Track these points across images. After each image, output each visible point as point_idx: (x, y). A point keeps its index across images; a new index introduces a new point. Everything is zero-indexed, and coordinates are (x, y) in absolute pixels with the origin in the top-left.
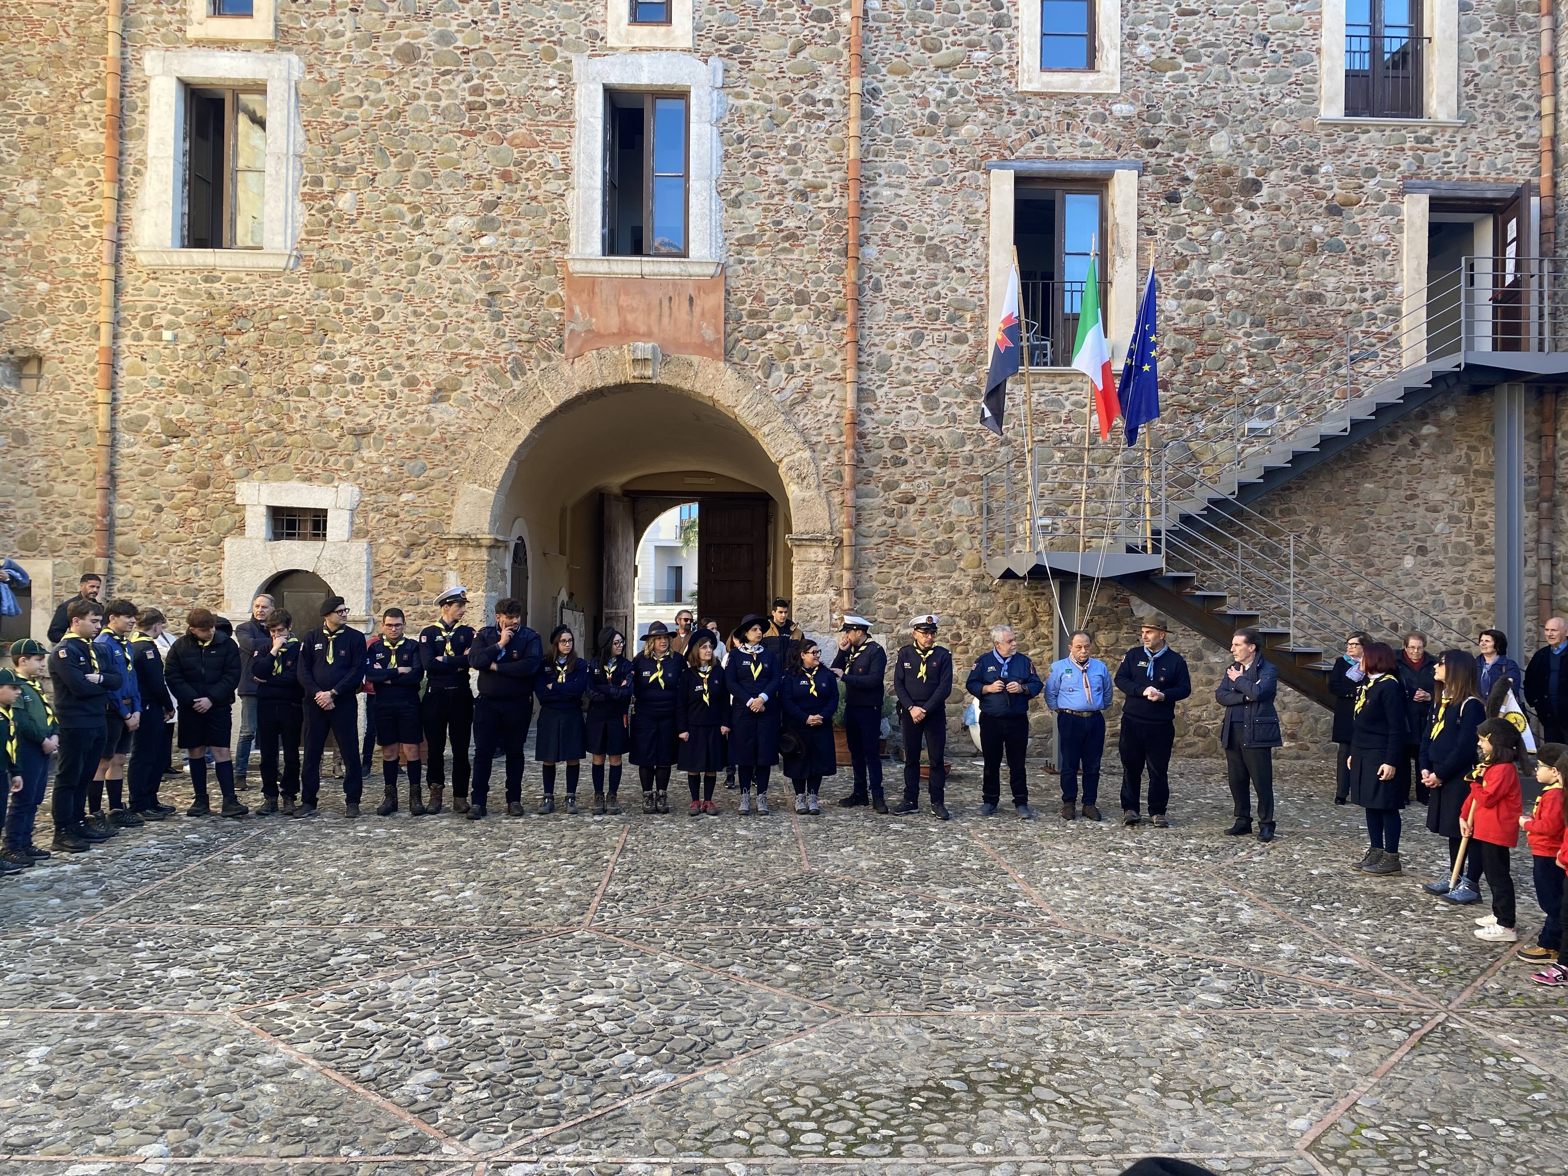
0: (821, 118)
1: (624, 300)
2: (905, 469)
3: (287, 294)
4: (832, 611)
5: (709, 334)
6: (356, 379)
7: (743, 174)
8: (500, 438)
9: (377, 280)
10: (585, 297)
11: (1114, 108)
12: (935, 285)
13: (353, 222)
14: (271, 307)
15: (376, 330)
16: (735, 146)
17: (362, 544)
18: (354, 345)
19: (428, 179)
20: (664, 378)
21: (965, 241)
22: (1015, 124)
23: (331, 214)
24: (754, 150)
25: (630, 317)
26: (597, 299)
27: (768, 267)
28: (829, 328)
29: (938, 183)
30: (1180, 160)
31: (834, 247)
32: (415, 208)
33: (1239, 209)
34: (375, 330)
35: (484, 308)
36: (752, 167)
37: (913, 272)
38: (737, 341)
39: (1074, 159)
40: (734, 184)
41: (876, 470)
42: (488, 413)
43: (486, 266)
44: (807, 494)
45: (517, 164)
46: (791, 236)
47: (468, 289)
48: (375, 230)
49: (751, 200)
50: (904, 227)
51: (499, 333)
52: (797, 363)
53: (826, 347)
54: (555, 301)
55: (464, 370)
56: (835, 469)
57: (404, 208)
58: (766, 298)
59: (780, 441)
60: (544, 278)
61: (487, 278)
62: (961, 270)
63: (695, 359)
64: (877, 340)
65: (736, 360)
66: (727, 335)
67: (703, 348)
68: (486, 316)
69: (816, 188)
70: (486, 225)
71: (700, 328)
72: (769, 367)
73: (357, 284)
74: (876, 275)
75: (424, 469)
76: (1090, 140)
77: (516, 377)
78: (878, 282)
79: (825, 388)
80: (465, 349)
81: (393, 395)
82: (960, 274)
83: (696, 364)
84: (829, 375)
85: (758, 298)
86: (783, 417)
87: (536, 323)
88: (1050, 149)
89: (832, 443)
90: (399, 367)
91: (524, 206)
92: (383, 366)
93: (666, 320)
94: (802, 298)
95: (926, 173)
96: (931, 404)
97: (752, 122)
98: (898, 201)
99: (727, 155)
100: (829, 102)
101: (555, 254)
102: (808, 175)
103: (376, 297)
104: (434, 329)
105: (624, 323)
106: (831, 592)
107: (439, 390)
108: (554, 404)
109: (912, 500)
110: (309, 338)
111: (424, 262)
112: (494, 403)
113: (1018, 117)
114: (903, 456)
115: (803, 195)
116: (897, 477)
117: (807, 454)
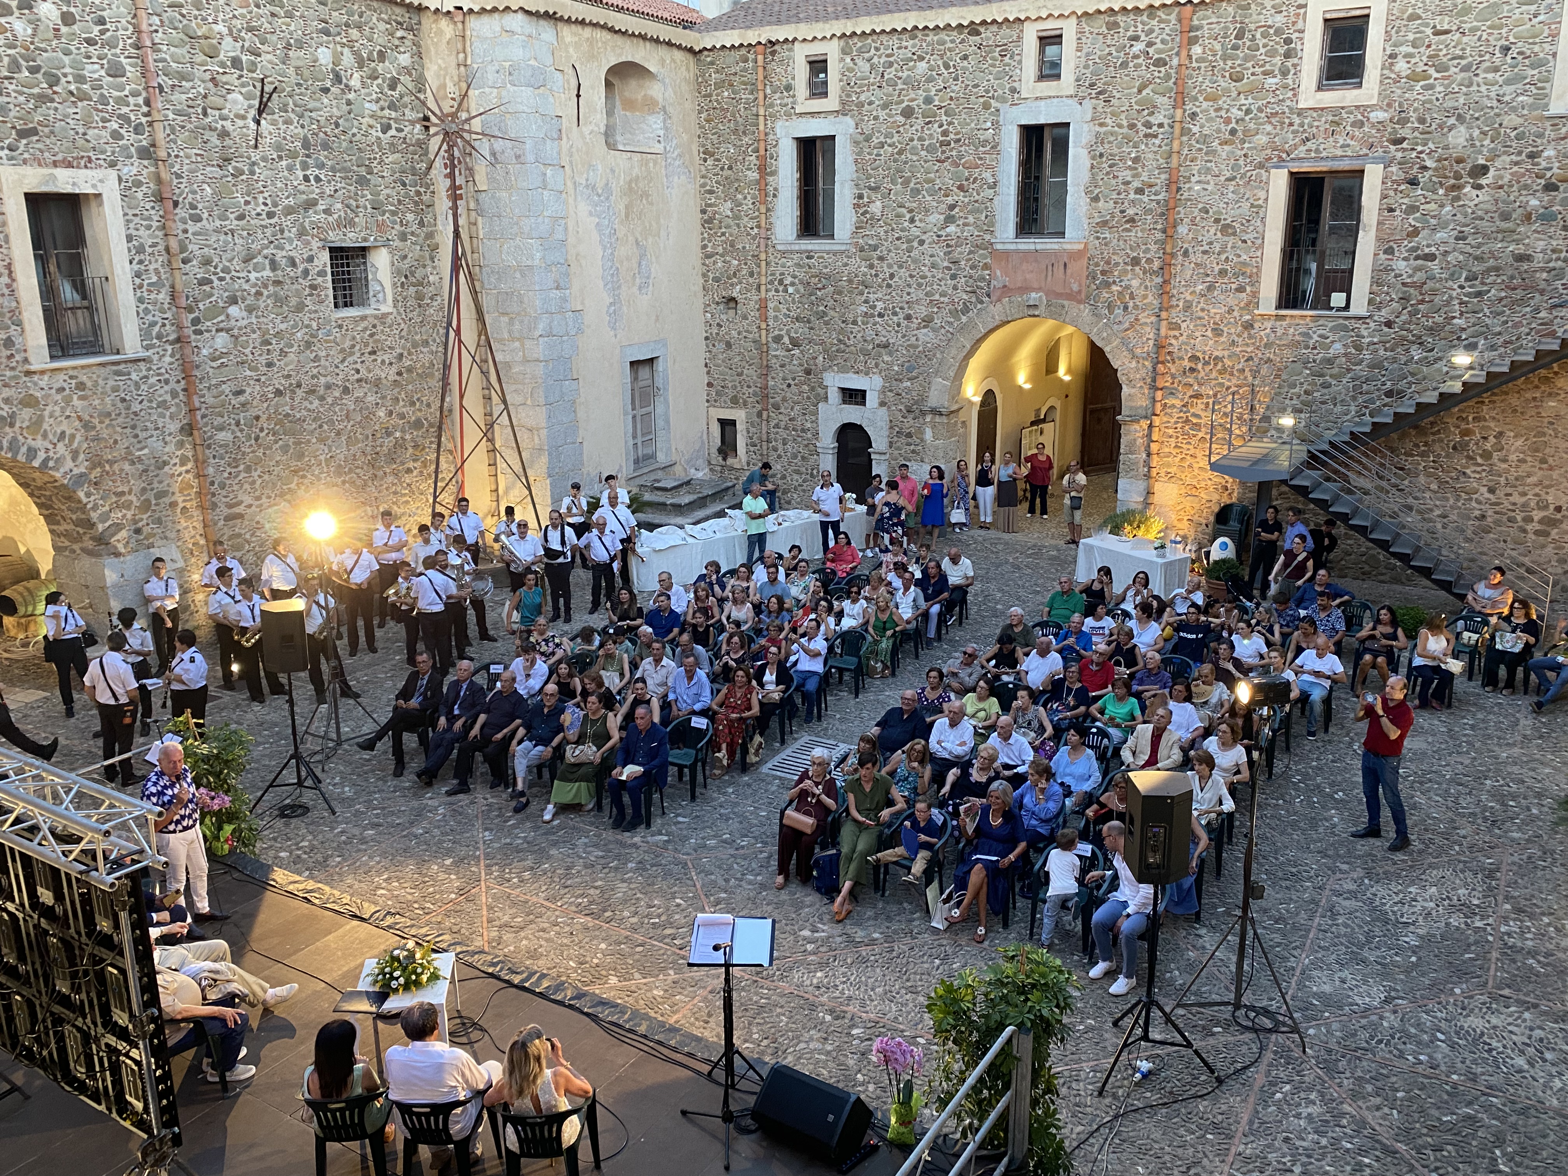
0: (1156, 136)
1: (1025, 266)
2: (1198, 376)
3: (846, 265)
4: (1142, 466)
5: (1075, 287)
6: (881, 315)
7: (1102, 179)
9: (891, 256)
10: (1003, 264)
11: (1372, 115)
12: (1226, 252)
13: (879, 220)
14: (839, 273)
16: (1098, 160)
17: (884, 410)
18: (880, 295)
19: (918, 191)
20: (1047, 316)
21: (1249, 221)
22: (1293, 132)
23: (868, 216)
24: (1110, 162)
25: (1028, 277)
26: (1010, 266)
27: (1115, 241)
28: (1152, 282)
29: (1233, 179)
30: (1421, 152)
31: (1158, 227)
32: (911, 211)
33: (1468, 189)
34: (889, 286)
35: (947, 272)
36: (1108, 173)
37: (1211, 243)
38: (1093, 290)
39: (1334, 158)
40: (1096, 187)
41: (1179, 376)
42: (948, 335)
43: (948, 246)
44: (1132, 391)
45: (967, 179)
46: (1132, 220)
47: (939, 260)
48: (890, 225)
49: (1106, 197)
50: (1207, 212)
51: (955, 287)
52: (1130, 305)
53: (1150, 295)
54: (986, 267)
55: (936, 310)
56: (1151, 375)
57: (904, 211)
58: (1113, 262)
59: (1118, 355)
60: (980, 252)
61: (949, 253)
62: (1245, 242)
63: (1066, 303)
64: (1183, 290)
65: (1092, 303)
66: (1087, 287)
67: (1071, 296)
68: (948, 277)
69: (1150, 186)
70: (950, 219)
71: (1070, 283)
72: (1112, 307)
73: (881, 259)
74: (1185, 246)
75: (914, 368)
76: (1349, 141)
77: (963, 314)
78: (1186, 250)
80: (937, 297)
81: (899, 325)
82: (1244, 245)
83: (1066, 306)
85: (1108, 263)
86: (1119, 341)
87: (975, 281)
88: (1317, 151)
90: (902, 308)
91: (970, 207)
92: (894, 307)
93: (1050, 278)
94: (1136, 261)
95: (1226, 172)
97: (1109, 142)
98: (1205, 193)
99: (1092, 167)
100: (1161, 125)
101: (987, 237)
102: (1145, 177)
103: (890, 266)
104: (920, 285)
105: (1025, 281)
107: (922, 322)
108: (983, 331)
109: (1200, 398)
110: (857, 291)
111: (915, 244)
112: (951, 329)
113: (1295, 127)
114: (1196, 369)
115: (1140, 191)
116: (1192, 381)
117: (1134, 365)
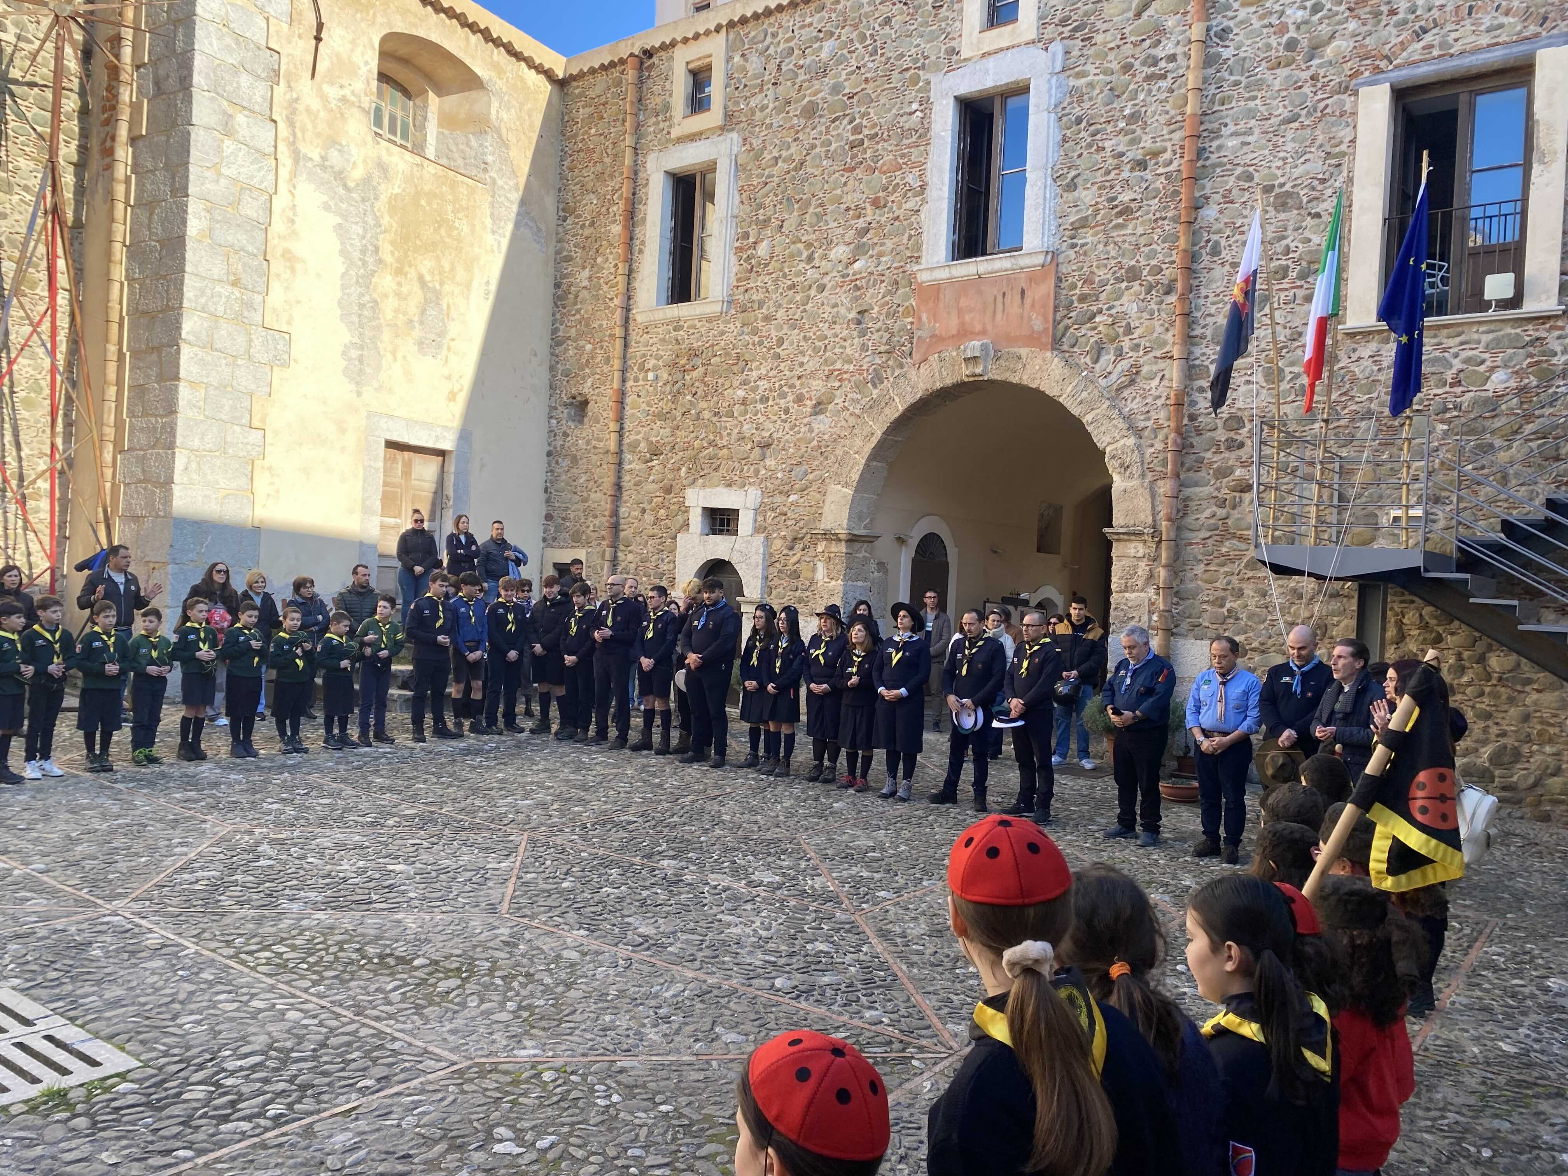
0: (1164, 77)
1: (963, 302)
2: (1241, 452)
4: (1151, 613)
5: (1038, 324)
6: (765, 400)
7: (1080, 156)
8: (858, 442)
9: (781, 313)
10: (931, 304)
12: (1284, 238)
13: (766, 265)
14: (713, 346)
15: (778, 356)
16: (1074, 128)
17: (761, 538)
18: (763, 370)
19: (819, 217)
20: (994, 374)
21: (1323, 181)
22: (1396, 26)
23: (753, 262)
24: (1093, 128)
25: (967, 318)
26: (941, 305)
27: (1101, 247)
28: (1161, 302)
29: (1293, 118)
31: (1169, 214)
32: (809, 245)
35: (853, 326)
36: (1090, 146)
38: (1067, 328)
39: (1477, 51)
40: (1069, 168)
41: (1208, 455)
42: (852, 421)
43: (857, 288)
44: (1129, 484)
45: (885, 189)
46: (1125, 211)
47: (843, 310)
48: (781, 270)
49: (1086, 181)
50: (1250, 178)
51: (864, 348)
52: (1126, 344)
53: (1157, 324)
54: (909, 311)
55: (837, 384)
56: (1161, 456)
57: (801, 246)
58: (1097, 279)
59: (1103, 429)
60: (901, 291)
61: (857, 299)
62: (1318, 215)
63: (1024, 351)
64: (1213, 309)
65: (1065, 347)
66: (1056, 323)
67: (1032, 340)
68: (855, 334)
69: (1156, 154)
70: (859, 250)
71: (1030, 319)
72: (1098, 352)
73: (767, 319)
74: (1214, 237)
75: (806, 474)
76: (1502, 19)
77: (875, 386)
78: (1217, 244)
79: (1155, 368)
80: (838, 365)
81: (787, 411)
82: (1317, 221)
83: (1024, 357)
84: (1158, 354)
85: (1088, 281)
86: (1108, 403)
87: (892, 335)
88: (1443, 44)
89: (1161, 428)
90: (792, 386)
91: (889, 227)
92: (781, 386)
93: (999, 315)
94: (1133, 275)
95: (1281, 110)
96: (1276, 376)
97: (1091, 99)
98: (1245, 149)
99: (1065, 140)
100: (1172, 58)
101: (910, 268)
102: (1147, 143)
103: (779, 328)
104: (816, 350)
105: (963, 324)
106: (1151, 591)
107: (819, 403)
108: (901, 409)
109: (1248, 488)
110: (735, 369)
111: (813, 292)
112: (857, 411)
113: (1400, 15)
114: (1240, 438)
115: (1141, 165)
116: (1230, 463)
117: (1131, 441)
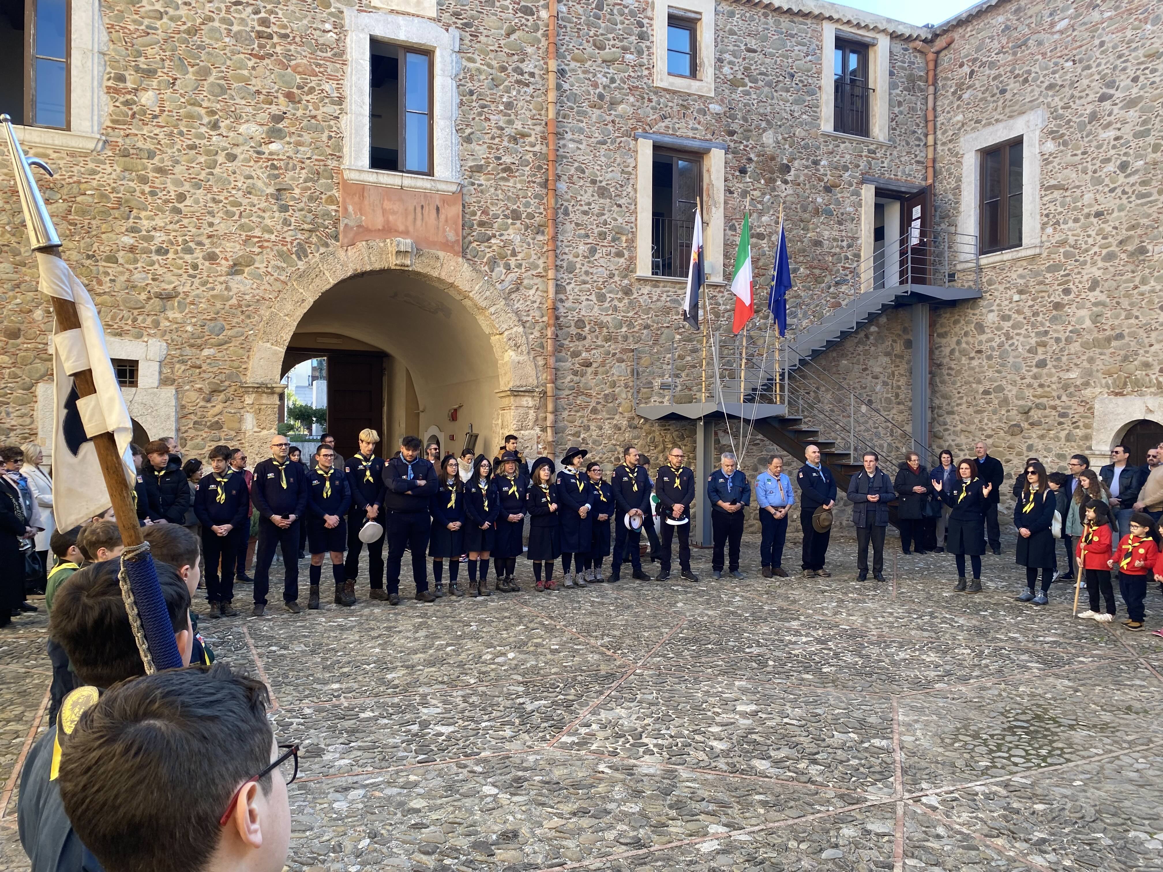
0: (527, 85)
1: (387, 205)
2: (585, 342)
3: (94, 172)
4: (538, 443)
5: (451, 236)
6: (162, 251)
7: (474, 119)
8: (289, 306)
9: (178, 169)
10: (356, 199)
11: (711, 106)
12: (604, 214)
13: (155, 117)
14: (79, 182)
15: (179, 211)
16: (468, 97)
17: (170, 390)
18: (159, 222)
19: (223, 90)
20: (418, 267)
21: (622, 186)
22: (652, 108)
23: (135, 108)
24: (481, 102)
25: (391, 218)
26: (366, 202)
27: (492, 190)
28: (534, 239)
29: (604, 143)
30: (747, 146)
31: (538, 180)
32: (212, 112)
33: (779, 183)
34: (177, 211)
35: (273, 201)
36: (480, 114)
37: (589, 204)
38: (470, 243)
39: (687, 138)
40: (467, 125)
41: (566, 342)
42: (278, 286)
43: (274, 167)
44: (521, 358)
45: (299, 87)
46: (507, 169)
47: (260, 184)
48: (176, 126)
49: (479, 139)
50: (583, 172)
51: (286, 223)
52: (513, 262)
53: (533, 252)
54: (331, 200)
55: (257, 250)
56: (539, 341)
57: (203, 111)
58: (491, 213)
59: (501, 319)
60: (322, 181)
61: (277, 177)
62: (620, 206)
63: (441, 254)
64: (567, 250)
65: (469, 257)
66: (464, 238)
67: (447, 246)
68: (275, 208)
69: (524, 135)
71: (444, 231)
72: (492, 263)
73: (161, 171)
74: (566, 204)
75: (223, 329)
76: (697, 126)
77: (300, 259)
78: (566, 209)
79: (532, 282)
80: (257, 232)
81: (195, 267)
82: (619, 209)
83: (442, 258)
84: (534, 273)
85: (485, 212)
86: (503, 302)
87: (316, 216)
88: (674, 128)
89: (537, 322)
90: (200, 244)
91: (305, 122)
92: (185, 242)
93: (419, 222)
94: (516, 215)
95: (597, 135)
96: (601, 298)
97: (479, 81)
98: (579, 152)
99: (461, 104)
100: (532, 75)
101: (332, 164)
102: (518, 125)
103: (178, 183)
104: (230, 214)
105: (388, 222)
106: (537, 429)
107: (235, 265)
108: (333, 282)
109: (589, 365)
110: (116, 213)
111: (221, 158)
112: (282, 278)
113: (654, 104)
114: (584, 334)
115: (514, 139)
116: (580, 348)
117: (521, 329)
